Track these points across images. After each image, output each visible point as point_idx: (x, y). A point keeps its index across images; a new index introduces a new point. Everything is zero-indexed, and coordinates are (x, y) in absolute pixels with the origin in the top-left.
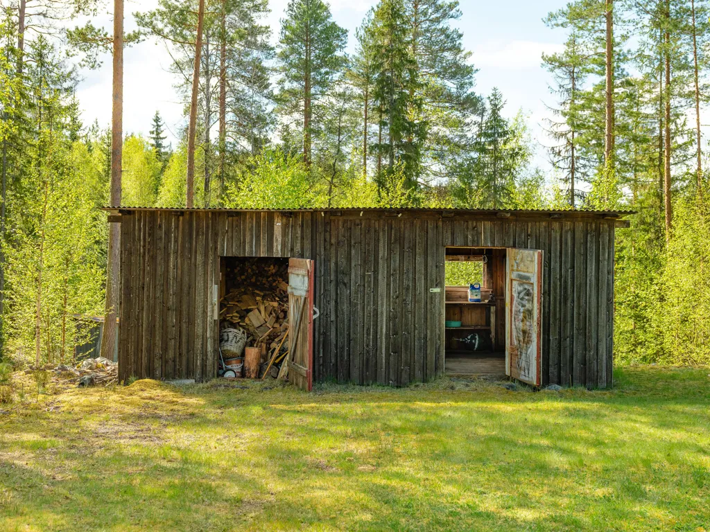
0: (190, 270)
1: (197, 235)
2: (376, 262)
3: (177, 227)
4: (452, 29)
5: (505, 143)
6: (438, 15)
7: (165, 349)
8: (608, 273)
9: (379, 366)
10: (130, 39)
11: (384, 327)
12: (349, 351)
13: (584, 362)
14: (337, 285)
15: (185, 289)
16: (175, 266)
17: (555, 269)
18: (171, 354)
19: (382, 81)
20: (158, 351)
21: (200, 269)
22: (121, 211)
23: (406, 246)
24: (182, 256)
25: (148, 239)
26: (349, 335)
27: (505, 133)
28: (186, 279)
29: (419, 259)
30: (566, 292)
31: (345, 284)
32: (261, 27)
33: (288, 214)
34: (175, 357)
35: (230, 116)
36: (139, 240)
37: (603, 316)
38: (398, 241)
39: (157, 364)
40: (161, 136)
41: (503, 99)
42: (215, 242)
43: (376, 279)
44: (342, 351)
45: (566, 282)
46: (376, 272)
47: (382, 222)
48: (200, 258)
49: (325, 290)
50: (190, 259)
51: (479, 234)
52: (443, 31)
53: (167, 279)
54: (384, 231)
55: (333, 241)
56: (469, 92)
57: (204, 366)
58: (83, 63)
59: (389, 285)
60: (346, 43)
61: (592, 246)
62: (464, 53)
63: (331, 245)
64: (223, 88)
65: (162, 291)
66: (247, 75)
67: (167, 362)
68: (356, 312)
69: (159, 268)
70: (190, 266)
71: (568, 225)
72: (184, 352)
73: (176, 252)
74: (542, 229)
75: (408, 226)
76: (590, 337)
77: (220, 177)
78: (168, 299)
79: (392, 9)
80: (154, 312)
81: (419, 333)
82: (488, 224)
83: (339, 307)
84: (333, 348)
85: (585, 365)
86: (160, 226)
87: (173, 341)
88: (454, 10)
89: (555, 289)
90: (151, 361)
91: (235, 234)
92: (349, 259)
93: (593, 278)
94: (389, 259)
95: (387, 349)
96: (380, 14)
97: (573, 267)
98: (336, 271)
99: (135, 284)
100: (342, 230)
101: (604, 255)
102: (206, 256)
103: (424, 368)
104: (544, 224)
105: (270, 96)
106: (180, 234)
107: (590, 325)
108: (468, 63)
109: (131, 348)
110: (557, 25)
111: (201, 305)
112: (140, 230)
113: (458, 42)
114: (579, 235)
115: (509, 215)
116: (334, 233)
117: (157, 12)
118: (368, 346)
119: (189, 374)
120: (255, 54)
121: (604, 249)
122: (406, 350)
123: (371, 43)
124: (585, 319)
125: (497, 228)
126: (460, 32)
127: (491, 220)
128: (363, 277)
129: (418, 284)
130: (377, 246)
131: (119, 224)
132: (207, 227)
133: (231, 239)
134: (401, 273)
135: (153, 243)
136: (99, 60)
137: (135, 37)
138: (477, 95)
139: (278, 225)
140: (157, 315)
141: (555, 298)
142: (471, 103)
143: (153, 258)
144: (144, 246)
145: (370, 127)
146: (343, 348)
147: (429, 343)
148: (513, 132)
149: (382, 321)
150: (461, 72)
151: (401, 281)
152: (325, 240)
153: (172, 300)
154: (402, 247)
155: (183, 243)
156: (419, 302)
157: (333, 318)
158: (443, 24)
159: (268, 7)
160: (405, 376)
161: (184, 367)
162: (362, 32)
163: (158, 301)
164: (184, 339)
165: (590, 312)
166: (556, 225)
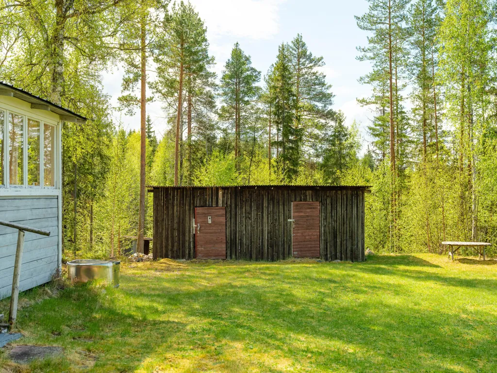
0: (183, 212)
1: (186, 198)
2: (263, 209)
3: (177, 194)
4: (320, 72)
5: (345, 141)
6: (311, 65)
7: (173, 246)
8: (362, 212)
9: (264, 252)
10: (149, 100)
11: (266, 236)
12: (251, 247)
13: (352, 251)
14: (246, 219)
15: (181, 221)
16: (177, 211)
17: (339, 211)
18: (175, 248)
19: (278, 106)
20: (170, 247)
21: (187, 212)
22: (154, 188)
23: (275, 201)
24: (179, 207)
25: (165, 200)
26: (251, 240)
27: (346, 135)
28: (181, 216)
29: (281, 207)
30: (344, 220)
31: (249, 218)
32: (211, 73)
33: (225, 189)
34: (177, 250)
35: (193, 125)
36: (161, 200)
37: (360, 231)
38: (272, 199)
39: (170, 253)
40: (151, 130)
41: (344, 116)
42: (194, 201)
43: (262, 215)
44: (248, 247)
45: (344, 216)
46: (262, 212)
47: (265, 191)
48: (187, 207)
49: (241, 221)
50: (183, 208)
51: (307, 196)
52: (314, 74)
53: (173, 217)
54: (266, 195)
55: (244, 200)
56: (329, 109)
57: (189, 254)
58: (127, 113)
59: (268, 218)
60: (260, 78)
61: (355, 201)
62: (327, 86)
63: (243, 201)
64: (190, 108)
65: (171, 222)
66: (203, 100)
67: (173, 252)
68: (254, 230)
69: (170, 212)
70: (183, 211)
71: (344, 192)
72: (181, 248)
73: (177, 205)
74: (333, 194)
75: (276, 193)
76: (354, 240)
77: (189, 160)
78: (174, 225)
79: (283, 66)
80: (168, 231)
81: (281, 239)
82: (310, 192)
83: (247, 228)
84: (245, 245)
85: (352, 252)
86: (170, 194)
87: (176, 243)
88: (320, 62)
89: (339, 220)
90: (167, 251)
91: (202, 197)
92: (251, 207)
93: (355, 215)
94: (268, 207)
95: (268, 245)
96: (277, 69)
97: (347, 210)
98: (245, 213)
99: (160, 219)
100: (248, 195)
101: (360, 205)
102: (190, 207)
103: (283, 254)
104: (334, 191)
105: (216, 112)
106: (179, 198)
107: (354, 235)
108: (329, 91)
109: (159, 246)
110: (365, 83)
111: (188, 228)
112: (162, 195)
113: (323, 80)
114: (349, 196)
115: (318, 188)
116: (244, 196)
117: (159, 81)
118: (259, 244)
119: (183, 257)
120: (208, 89)
121: (360, 202)
122: (276, 246)
123: (273, 84)
124: (352, 232)
125: (314, 194)
126: (324, 74)
127: (312, 190)
128: (257, 214)
129: (280, 218)
130: (263, 201)
131: (152, 193)
132: (190, 194)
133: (200, 199)
134: (273, 213)
135: (167, 201)
136: (134, 111)
137: (151, 99)
138: (334, 110)
139: (220, 193)
140: (169, 232)
141: (339, 223)
142: (331, 115)
143: (167, 208)
144: (163, 202)
145: (272, 130)
146: (248, 246)
147: (285, 243)
148: (350, 134)
149: (265, 233)
150: (325, 97)
151: (273, 216)
152: (241, 199)
153: (176, 226)
154: (273, 202)
155: (180, 201)
156: (281, 225)
157: (244, 233)
158: (315, 70)
159: (215, 62)
160: (275, 257)
161: (181, 254)
162: (267, 78)
163: (170, 226)
164: (181, 242)
165: (354, 229)
166: (339, 192)
